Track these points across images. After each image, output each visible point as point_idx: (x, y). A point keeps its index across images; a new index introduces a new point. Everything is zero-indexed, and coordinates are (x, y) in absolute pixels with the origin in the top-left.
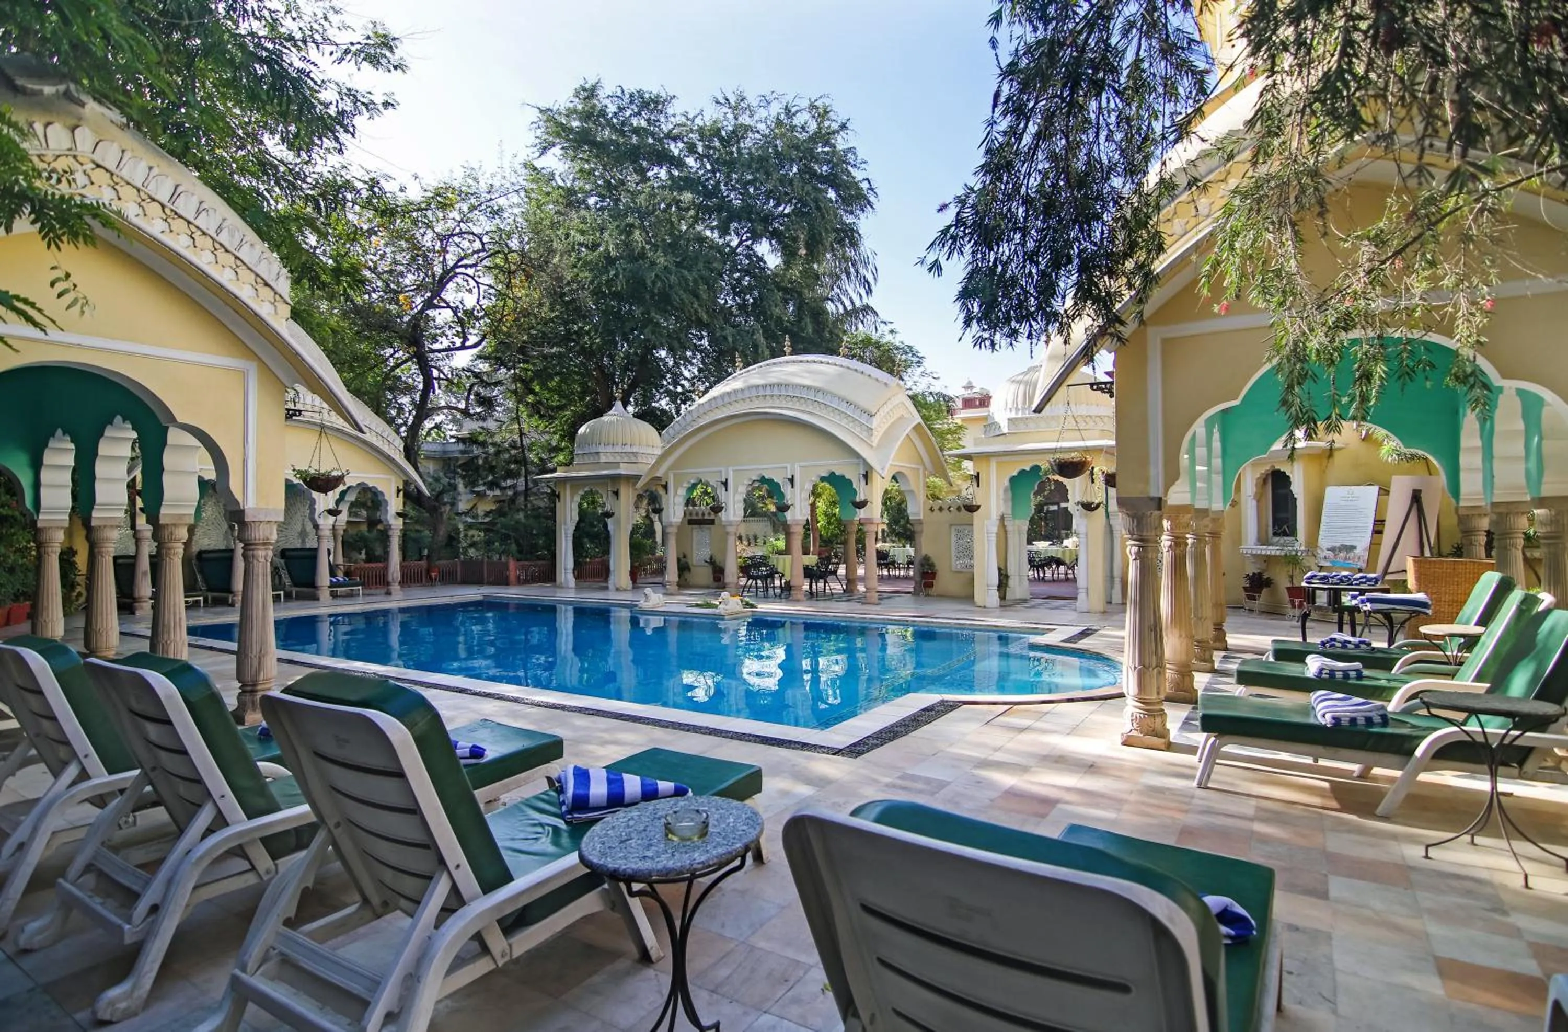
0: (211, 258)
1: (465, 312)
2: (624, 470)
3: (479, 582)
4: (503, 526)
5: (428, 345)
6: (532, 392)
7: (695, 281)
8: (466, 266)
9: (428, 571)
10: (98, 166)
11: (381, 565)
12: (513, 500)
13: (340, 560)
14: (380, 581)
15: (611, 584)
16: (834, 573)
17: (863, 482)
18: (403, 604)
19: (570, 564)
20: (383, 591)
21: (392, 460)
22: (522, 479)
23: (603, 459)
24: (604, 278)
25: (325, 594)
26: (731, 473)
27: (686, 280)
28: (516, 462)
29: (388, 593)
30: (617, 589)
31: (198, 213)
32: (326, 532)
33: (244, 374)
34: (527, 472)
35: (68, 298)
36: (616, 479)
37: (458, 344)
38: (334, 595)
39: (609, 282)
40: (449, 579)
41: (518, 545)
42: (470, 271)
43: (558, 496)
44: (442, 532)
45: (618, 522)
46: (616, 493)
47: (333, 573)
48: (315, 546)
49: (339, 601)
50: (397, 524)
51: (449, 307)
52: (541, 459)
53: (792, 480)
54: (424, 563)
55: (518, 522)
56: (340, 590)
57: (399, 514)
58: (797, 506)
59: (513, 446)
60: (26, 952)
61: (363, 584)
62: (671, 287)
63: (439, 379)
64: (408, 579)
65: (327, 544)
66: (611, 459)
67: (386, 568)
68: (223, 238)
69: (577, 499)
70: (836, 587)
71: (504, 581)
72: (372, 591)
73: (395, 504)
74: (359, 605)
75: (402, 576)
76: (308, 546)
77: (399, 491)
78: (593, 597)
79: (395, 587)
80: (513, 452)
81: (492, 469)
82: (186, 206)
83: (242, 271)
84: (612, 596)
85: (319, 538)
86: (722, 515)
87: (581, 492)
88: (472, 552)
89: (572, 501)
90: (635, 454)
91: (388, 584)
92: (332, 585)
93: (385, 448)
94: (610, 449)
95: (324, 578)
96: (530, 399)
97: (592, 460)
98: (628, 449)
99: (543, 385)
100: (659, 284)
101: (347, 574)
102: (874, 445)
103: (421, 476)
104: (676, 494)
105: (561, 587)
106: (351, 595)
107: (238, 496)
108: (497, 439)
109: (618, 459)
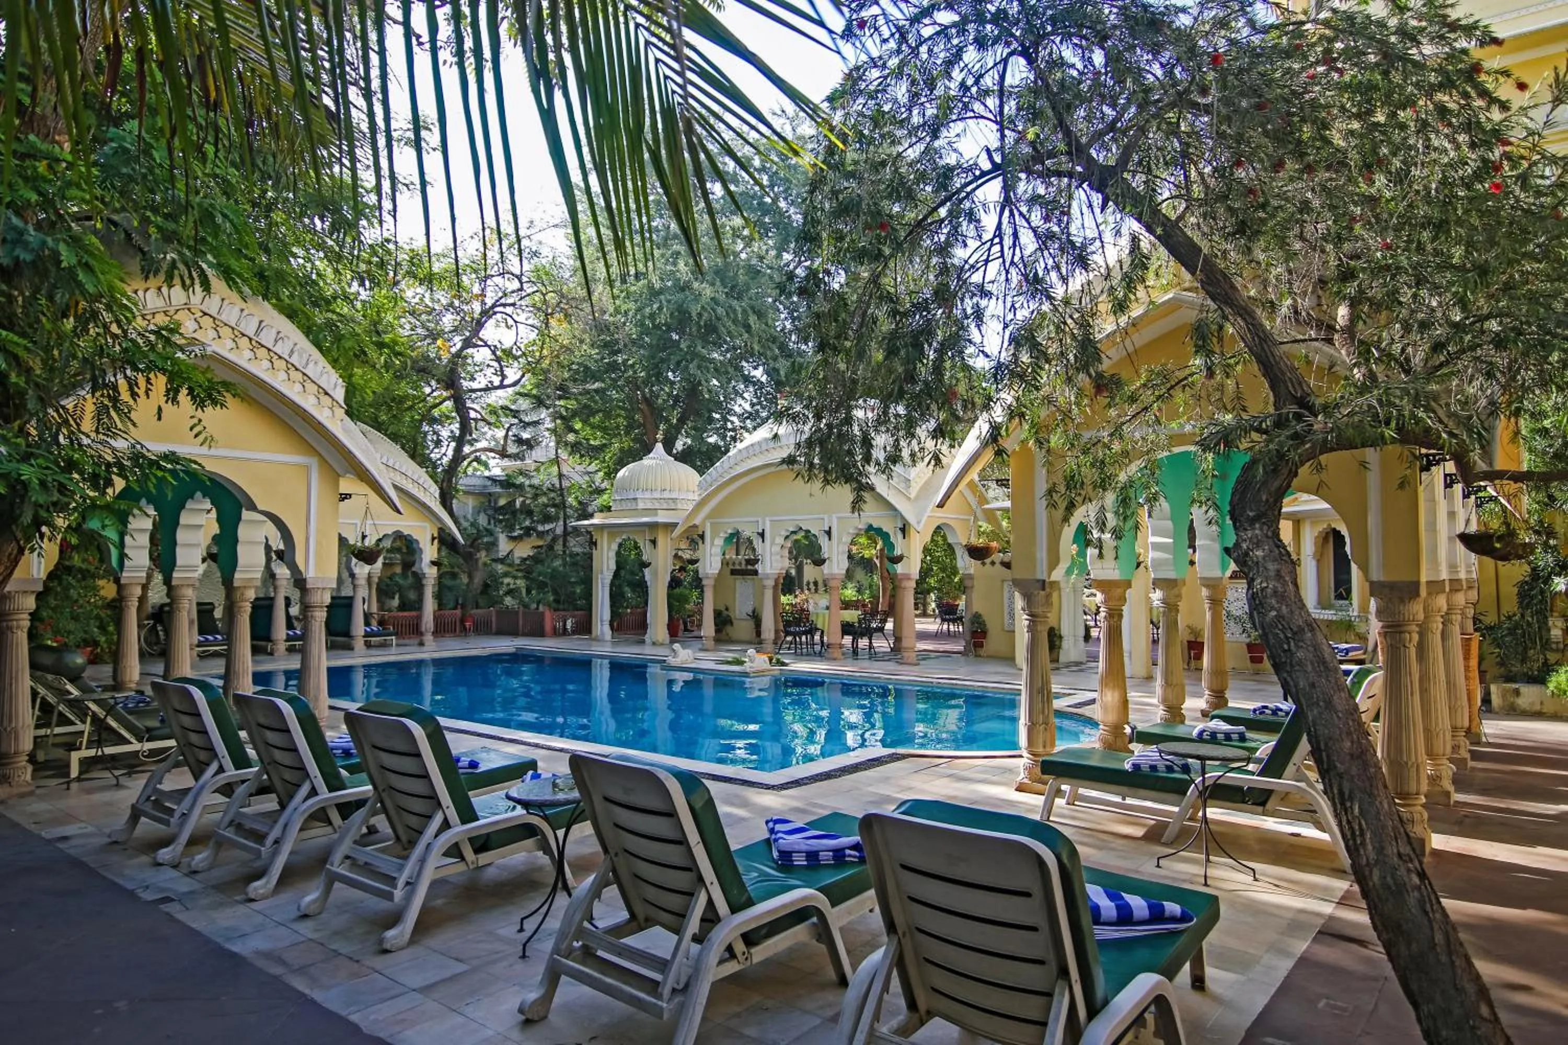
0: (285, 376)
1: (504, 351)
2: (662, 518)
3: (512, 632)
4: (540, 574)
5: (466, 384)
6: (572, 430)
7: (744, 311)
8: (504, 305)
9: (462, 621)
10: (205, 314)
11: (414, 613)
12: (550, 547)
13: (374, 609)
14: (414, 630)
15: (647, 638)
16: (881, 630)
17: (900, 535)
18: (436, 655)
19: (607, 615)
20: (416, 641)
21: (428, 508)
22: (561, 523)
23: (641, 505)
24: (648, 310)
25: (359, 643)
26: (768, 523)
27: (735, 311)
28: (554, 506)
29: (421, 644)
30: (654, 644)
31: (276, 341)
32: (362, 581)
33: (308, 468)
34: (566, 517)
35: (201, 438)
36: (653, 526)
37: (497, 382)
38: (368, 645)
39: (652, 316)
40: (483, 629)
41: (555, 592)
42: (509, 310)
43: (595, 544)
44: (478, 579)
45: (655, 574)
46: (654, 542)
47: (367, 624)
48: (351, 594)
49: (373, 652)
50: (431, 573)
51: (486, 345)
52: (580, 503)
53: (829, 533)
54: (458, 612)
55: (554, 570)
56: (373, 639)
57: (434, 563)
58: (835, 559)
59: (552, 489)
60: (195, 872)
61: (396, 634)
62: (718, 319)
63: (475, 420)
64: (442, 629)
65: (363, 592)
66: (649, 506)
67: (419, 618)
68: (295, 360)
69: (615, 547)
70: (882, 644)
71: (539, 633)
72: (406, 641)
73: (429, 552)
74: (393, 655)
75: (436, 626)
76: (343, 594)
77: (433, 539)
78: (628, 651)
79: (429, 638)
80: (552, 495)
81: (530, 513)
82: (267, 338)
83: (309, 385)
84: (648, 651)
85: (355, 587)
86: (759, 567)
87: (619, 540)
88: (508, 601)
89: (609, 548)
90: (675, 500)
91: (421, 634)
92: (367, 635)
93: (420, 495)
94: (648, 495)
95: (359, 627)
96: (571, 437)
97: (629, 505)
98: (666, 495)
99: (585, 422)
100: (706, 315)
101: (381, 623)
102: (912, 496)
103: (456, 522)
104: (712, 544)
105: (596, 639)
106: (384, 645)
107: (302, 567)
108: (536, 482)
109: (657, 506)
